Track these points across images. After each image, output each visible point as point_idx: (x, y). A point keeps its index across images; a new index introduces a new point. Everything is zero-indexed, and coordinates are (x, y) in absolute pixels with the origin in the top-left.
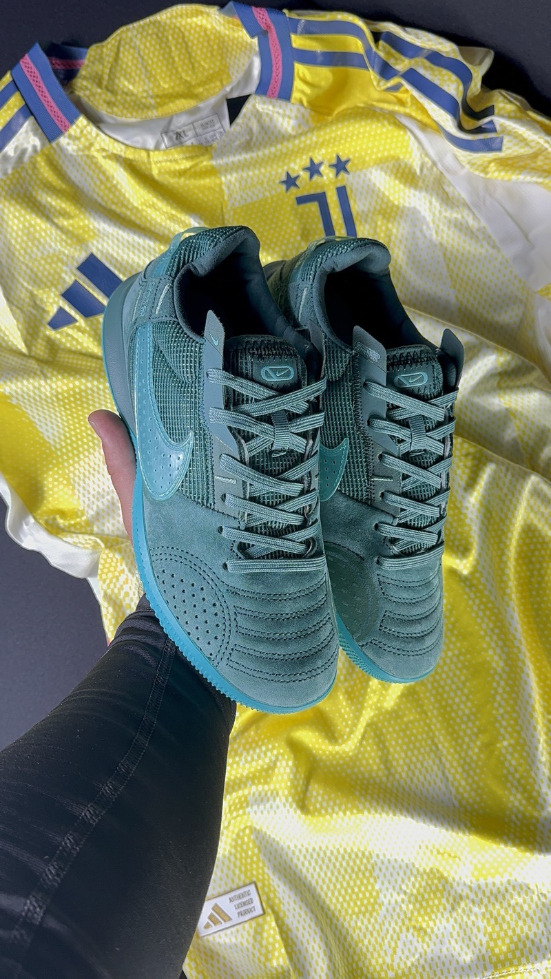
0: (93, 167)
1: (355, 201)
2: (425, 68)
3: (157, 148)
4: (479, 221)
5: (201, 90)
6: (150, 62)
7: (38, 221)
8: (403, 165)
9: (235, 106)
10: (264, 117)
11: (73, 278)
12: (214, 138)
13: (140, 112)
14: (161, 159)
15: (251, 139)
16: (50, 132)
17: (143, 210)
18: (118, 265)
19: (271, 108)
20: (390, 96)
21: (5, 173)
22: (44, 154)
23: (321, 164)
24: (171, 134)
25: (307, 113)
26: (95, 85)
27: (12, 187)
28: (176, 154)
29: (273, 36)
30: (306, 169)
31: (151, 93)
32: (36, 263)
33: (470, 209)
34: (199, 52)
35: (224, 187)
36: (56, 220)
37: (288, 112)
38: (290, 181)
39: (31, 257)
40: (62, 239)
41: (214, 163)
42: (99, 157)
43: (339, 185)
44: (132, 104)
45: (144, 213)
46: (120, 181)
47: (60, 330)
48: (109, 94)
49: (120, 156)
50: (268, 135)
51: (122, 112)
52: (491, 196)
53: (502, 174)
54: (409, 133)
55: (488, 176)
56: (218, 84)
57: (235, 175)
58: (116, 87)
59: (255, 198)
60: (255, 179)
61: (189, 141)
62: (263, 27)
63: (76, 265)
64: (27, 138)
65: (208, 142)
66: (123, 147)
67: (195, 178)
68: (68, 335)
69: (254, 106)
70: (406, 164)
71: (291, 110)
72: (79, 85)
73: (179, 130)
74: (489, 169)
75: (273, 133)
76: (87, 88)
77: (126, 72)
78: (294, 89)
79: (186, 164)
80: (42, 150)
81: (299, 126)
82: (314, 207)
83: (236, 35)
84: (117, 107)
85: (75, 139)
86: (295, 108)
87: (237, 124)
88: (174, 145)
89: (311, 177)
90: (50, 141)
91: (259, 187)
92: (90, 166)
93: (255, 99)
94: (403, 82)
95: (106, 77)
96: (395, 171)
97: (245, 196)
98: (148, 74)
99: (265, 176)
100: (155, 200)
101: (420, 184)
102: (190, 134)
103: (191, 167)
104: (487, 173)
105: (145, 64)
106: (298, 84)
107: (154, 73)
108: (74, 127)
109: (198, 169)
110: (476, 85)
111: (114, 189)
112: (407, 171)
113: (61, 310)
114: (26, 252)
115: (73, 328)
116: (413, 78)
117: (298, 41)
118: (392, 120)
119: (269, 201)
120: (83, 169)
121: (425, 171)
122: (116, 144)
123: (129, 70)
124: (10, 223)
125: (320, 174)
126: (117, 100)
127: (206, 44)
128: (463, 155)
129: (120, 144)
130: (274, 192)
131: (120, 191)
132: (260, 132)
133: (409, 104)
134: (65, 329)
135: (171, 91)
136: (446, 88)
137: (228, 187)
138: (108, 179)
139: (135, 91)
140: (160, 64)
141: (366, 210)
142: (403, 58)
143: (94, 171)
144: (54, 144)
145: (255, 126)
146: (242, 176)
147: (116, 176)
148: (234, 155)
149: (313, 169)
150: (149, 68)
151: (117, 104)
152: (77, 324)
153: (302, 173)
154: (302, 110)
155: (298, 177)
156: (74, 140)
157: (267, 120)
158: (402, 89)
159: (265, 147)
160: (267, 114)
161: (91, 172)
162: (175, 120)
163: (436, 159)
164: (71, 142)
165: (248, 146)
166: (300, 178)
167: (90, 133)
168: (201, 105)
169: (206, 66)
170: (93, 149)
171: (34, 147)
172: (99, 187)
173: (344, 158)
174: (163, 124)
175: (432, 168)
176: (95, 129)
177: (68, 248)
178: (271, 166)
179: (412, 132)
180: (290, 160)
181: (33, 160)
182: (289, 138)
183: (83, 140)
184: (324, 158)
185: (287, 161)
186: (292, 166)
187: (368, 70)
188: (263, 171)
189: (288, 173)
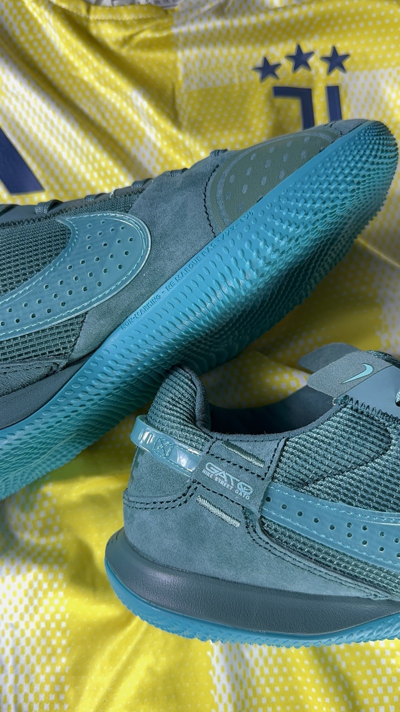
1: (349, 107)
14: (104, 17)
23: (311, 54)
28: (124, 10)
30: (289, 57)
35: (179, 64)
38: (267, 69)
57: (195, 51)
59: (218, 83)
60: (222, 60)
65: (169, 4)
67: (142, 49)
82: (294, 106)
88: (125, 4)
91: (225, 70)
97: (205, 78)
99: (235, 59)
119: (237, 88)
125: (307, 66)
130: (243, 77)
137: (185, 66)
143: (15, 17)
146: (204, 55)
148: (201, 21)
149: (300, 59)
153: (284, 61)
155: (278, 65)
159: (243, 15)
165: (220, 11)
166: (281, 67)
173: (341, 52)
178: (245, 46)
180: (271, 42)
182: (276, 10)
184: (316, 47)
185: (267, 42)
186: (273, 51)
188: (233, 51)
189: (265, 60)
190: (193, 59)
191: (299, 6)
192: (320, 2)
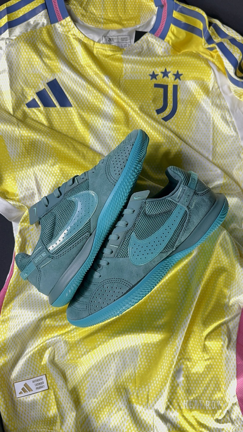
0: (67, 41)
1: (180, 93)
2: (228, 44)
3: (99, 42)
4: (232, 118)
5: (125, 22)
6: (106, 3)
7: (36, 57)
8: (205, 84)
9: (139, 35)
10: (150, 44)
11: (44, 87)
12: (125, 46)
13: (96, 23)
14: (99, 47)
15: (142, 51)
16: (53, 19)
17: (84, 67)
18: (66, 88)
19: (155, 40)
20: (208, 52)
21: (27, 31)
22: (47, 28)
23: (170, 72)
24: (107, 38)
25: (170, 47)
26: (79, 5)
27: (28, 38)
28: (107, 47)
29: (166, 9)
30: (162, 72)
31: (103, 17)
32: (29, 75)
33: (229, 111)
34: (129, 6)
35: (123, 69)
36: (44, 59)
37: (161, 45)
38: (154, 76)
39: (27, 72)
40: (44, 68)
41: (123, 56)
42: (71, 38)
43: (175, 84)
44: (93, 19)
45: (85, 69)
46: (78, 51)
47: (31, 109)
48: (84, 11)
49: (81, 40)
50: (150, 52)
51: (87, 21)
52: (239, 109)
54: (212, 71)
55: (241, 100)
56: (134, 22)
57: (130, 65)
58: (88, 9)
59: (136, 78)
60: (139, 70)
61: (114, 43)
62: (163, 3)
63: (47, 82)
64: (41, 18)
65: (122, 47)
66: (84, 36)
67: (112, 60)
68: (34, 112)
69: (147, 38)
70: (206, 84)
71: (163, 44)
72: (72, 2)
73: (111, 37)
75: (152, 52)
76: (75, 5)
77: (94, 4)
78: (167, 35)
79: (110, 53)
80: (46, 26)
81: (165, 52)
82: (161, 90)
83: (148, 4)
84: (86, 18)
85: (63, 26)
86: (165, 44)
87: (137, 43)
88: (107, 43)
89: (163, 77)
90: (51, 24)
91: (139, 74)
92: (66, 41)
93: (149, 34)
94: (217, 47)
95: (85, 3)
96: (201, 85)
97: (132, 76)
98: (104, 8)
99: (143, 70)
100: (91, 64)
101: (210, 95)
102: (115, 41)
103: (112, 55)
104: (241, 98)
105: (104, 3)
106: (170, 34)
107: (107, 8)
108: (64, 20)
109: (114, 57)
111: (74, 53)
112: (206, 87)
113: (34, 100)
114: (26, 69)
115: (37, 110)
116: (221, 46)
117: (176, 14)
118: (206, 62)
119: (142, 81)
120: (63, 40)
121: (214, 89)
122: (81, 34)
123: (96, 3)
124: (22, 53)
125: (168, 76)
126: (86, 15)
127: (133, 3)
128: (233, 86)
130: (145, 78)
131: (76, 55)
132: (146, 50)
133: (215, 58)
134: (33, 109)
135: (112, 19)
136: (234, 55)
137: (126, 70)
138: (72, 48)
139: (96, 14)
140: (111, 5)
141: (184, 98)
142: (219, 37)
143: (67, 43)
144: (52, 25)
145: (145, 46)
146: (133, 67)
147: (76, 48)
148: (133, 56)
149: (165, 74)
150: (105, 5)
151: (86, 16)
152: (40, 108)
153: (160, 74)
154: (168, 46)
155: (158, 75)
157: (151, 45)
158: (214, 50)
159: (147, 57)
160: (152, 43)
161: (66, 43)
162: (110, 32)
163: (220, 85)
164: (61, 27)
165: (140, 54)
166: (158, 76)
167: (71, 26)
168: (124, 29)
169: (131, 13)
170: (70, 33)
171: (43, 23)
172: (68, 51)
173: (180, 73)
174: (104, 32)
175: (217, 89)
176: (73, 24)
177: (46, 73)
178: (147, 66)
179: (213, 70)
180: (156, 66)
181: (41, 29)
182: (159, 56)
183: (66, 27)
184: (172, 70)
185: (155, 66)
186: (157, 69)
187: (202, 37)
188: (143, 67)
189: (154, 72)
190: (129, 67)
191: (167, 56)
192: (174, 56)
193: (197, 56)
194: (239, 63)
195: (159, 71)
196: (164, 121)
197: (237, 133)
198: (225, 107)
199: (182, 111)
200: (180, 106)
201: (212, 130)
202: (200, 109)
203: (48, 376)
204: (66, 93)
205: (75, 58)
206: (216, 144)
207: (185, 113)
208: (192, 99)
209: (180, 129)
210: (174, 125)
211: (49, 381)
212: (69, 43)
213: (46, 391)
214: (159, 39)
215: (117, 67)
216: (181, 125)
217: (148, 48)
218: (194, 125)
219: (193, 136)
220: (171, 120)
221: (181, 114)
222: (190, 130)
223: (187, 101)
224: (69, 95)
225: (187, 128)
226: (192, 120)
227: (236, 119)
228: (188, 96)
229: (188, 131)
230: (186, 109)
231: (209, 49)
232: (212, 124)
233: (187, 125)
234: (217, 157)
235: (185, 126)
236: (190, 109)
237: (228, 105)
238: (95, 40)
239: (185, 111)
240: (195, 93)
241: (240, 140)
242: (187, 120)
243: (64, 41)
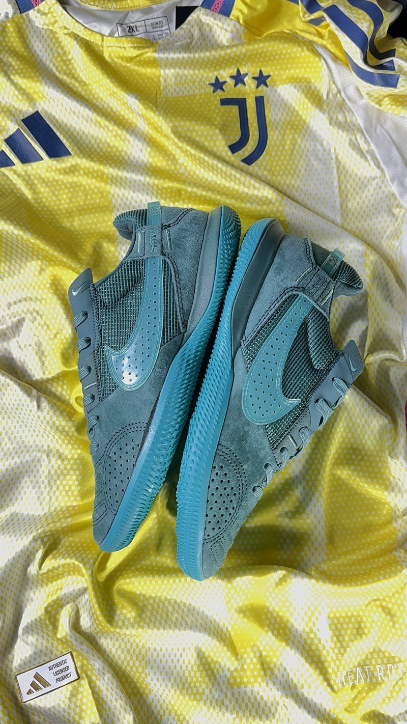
0: (54, 41)
2: (345, 6)
3: (111, 35)
4: (369, 145)
8: (313, 88)
9: (183, 13)
10: (205, 27)
11: (17, 127)
12: (160, 37)
13: (102, 2)
14: (112, 44)
15: (192, 43)
16: (23, 4)
17: (89, 84)
18: (57, 125)
19: (212, 19)
20: (312, 28)
22: (13, 21)
23: (246, 75)
24: (124, 26)
25: (241, 29)
28: (126, 43)
30: (232, 77)
33: (362, 133)
35: (161, 79)
36: (12, 77)
37: (225, 26)
38: (218, 85)
40: (14, 95)
41: (156, 55)
42: (61, 33)
43: (258, 95)
45: (90, 87)
46: (74, 57)
49: (78, 36)
50: (206, 41)
52: (381, 126)
53: (394, 107)
54: (323, 61)
55: (381, 108)
57: (172, 71)
59: (186, 93)
60: (189, 77)
61: (140, 34)
63: (22, 118)
64: (2, 5)
65: (155, 39)
66: (83, 28)
67: (138, 66)
68: (4, 174)
69: (198, 17)
70: (315, 87)
71: (229, 25)
73: (132, 25)
74: (383, 103)
75: (210, 41)
78: (234, 7)
79: (133, 53)
80: (12, 17)
81: (233, 39)
82: (235, 109)
85: (43, 14)
86: (232, 23)
87: (182, 29)
88: (126, 36)
89: (236, 85)
90: (21, 12)
91: (191, 84)
92: (51, 40)
93: (200, 10)
94: (326, 16)
96: (306, 91)
97: (178, 89)
99: (197, 77)
100: (101, 77)
101: (325, 107)
102: (141, 30)
103: (137, 56)
104: (381, 105)
106: (238, 3)
108: (44, 3)
109: (142, 58)
110: (384, 29)
111: (67, 62)
112: (316, 93)
113: (2, 153)
115: (10, 170)
116: (334, 13)
118: (310, 48)
119: (198, 97)
120: (46, 41)
121: (331, 96)
122: (77, 24)
125: (244, 84)
128: (364, 85)
129: (80, 26)
130: (203, 91)
131: (73, 64)
132: (199, 39)
133: (327, 38)
134: (3, 169)
136: (359, 25)
137: (165, 80)
138: (65, 53)
141: (278, 119)
143: (54, 44)
144: (24, 15)
145: (196, 33)
147: (72, 52)
148: (175, 52)
149: (239, 79)
152: (14, 167)
153: (228, 80)
154: (238, 26)
155: (225, 82)
156: (41, 15)
157: (208, 29)
158: (323, 24)
159: (201, 51)
160: (208, 25)
161: (52, 45)
162: (130, 15)
163: (340, 87)
164: (39, 15)
165: (187, 48)
166: (227, 84)
167: (57, 12)
168: (154, 7)
170: (56, 25)
171: (7, 13)
173: (265, 74)
174: (119, 16)
175: (337, 95)
176: (61, 8)
177: (19, 102)
178: (204, 69)
179: (325, 61)
180: (221, 67)
181: (4, 24)
182: (222, 47)
183: (49, 15)
184: (249, 70)
185: (218, 67)
186: (222, 72)
187: (298, 4)
188: (197, 72)
189: (217, 78)
190: (170, 75)
191: (237, 46)
192: (249, 43)
193: (293, 38)
194: (369, 39)
195: (225, 75)
196: (247, 165)
197: (382, 171)
198: (354, 125)
199: (278, 143)
200: (272, 133)
201: (335, 171)
202: (309, 135)
203: (75, 654)
204: (58, 134)
205: (71, 70)
206: (346, 196)
207: (284, 146)
208: (293, 118)
209: (276, 176)
210: (265, 169)
211: (78, 664)
212: (57, 45)
213: (75, 683)
214: (220, 16)
215: (149, 78)
216: (278, 168)
217: (202, 35)
218: (302, 165)
219: (302, 187)
220: (258, 162)
221: (276, 148)
222: (295, 176)
223: (283, 123)
224: (64, 136)
225: (289, 173)
226: (298, 157)
227: (376, 145)
228: (285, 115)
229: (293, 177)
230: (283, 137)
231: (312, 22)
232: (334, 160)
233: (289, 167)
234: (351, 220)
235: (286, 169)
236: (290, 137)
237: (361, 122)
238: (103, 33)
239: (283, 143)
240: (297, 109)
241: (390, 183)
242: (287, 157)
243: (48, 41)
